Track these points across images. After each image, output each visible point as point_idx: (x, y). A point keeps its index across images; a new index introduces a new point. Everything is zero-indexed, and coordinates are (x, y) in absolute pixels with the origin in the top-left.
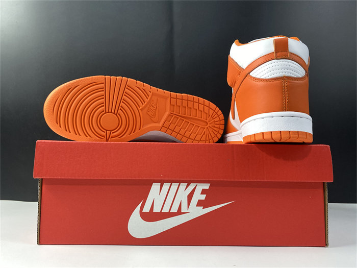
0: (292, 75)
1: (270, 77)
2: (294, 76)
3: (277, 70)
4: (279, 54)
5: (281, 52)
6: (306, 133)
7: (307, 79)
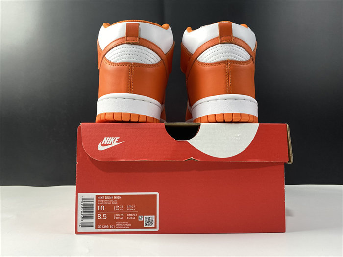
0: (235, 59)
1: (214, 61)
2: (237, 60)
3: (222, 54)
4: (223, 38)
5: (226, 37)
6: (249, 115)
7: (252, 63)
